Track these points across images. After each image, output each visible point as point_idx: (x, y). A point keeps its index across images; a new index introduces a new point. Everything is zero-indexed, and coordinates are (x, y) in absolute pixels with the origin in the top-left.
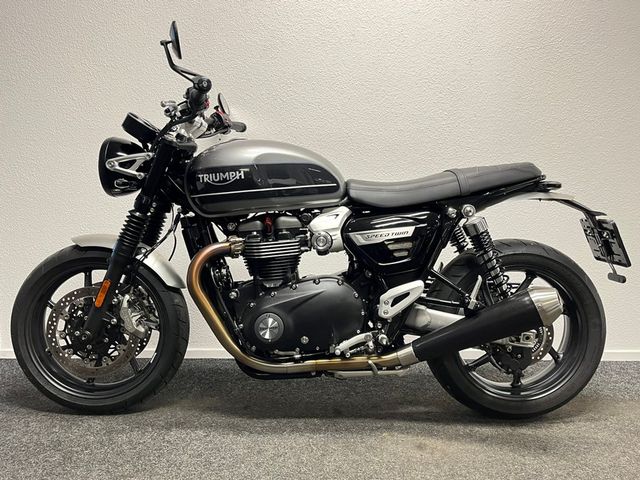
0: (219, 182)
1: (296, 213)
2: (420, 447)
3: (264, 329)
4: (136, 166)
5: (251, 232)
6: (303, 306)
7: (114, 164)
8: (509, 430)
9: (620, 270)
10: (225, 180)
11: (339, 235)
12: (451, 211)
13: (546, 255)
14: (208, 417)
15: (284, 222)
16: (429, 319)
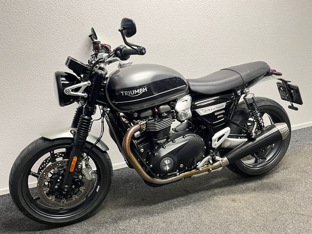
0: (134, 95)
1: (168, 103)
2: (234, 200)
3: (165, 166)
4: (82, 90)
5: (148, 117)
6: (181, 150)
7: (69, 91)
8: (260, 182)
9: (295, 105)
10: (137, 93)
11: (190, 112)
12: (239, 92)
13: (271, 104)
14: (130, 211)
15: (163, 109)
16: (230, 143)
